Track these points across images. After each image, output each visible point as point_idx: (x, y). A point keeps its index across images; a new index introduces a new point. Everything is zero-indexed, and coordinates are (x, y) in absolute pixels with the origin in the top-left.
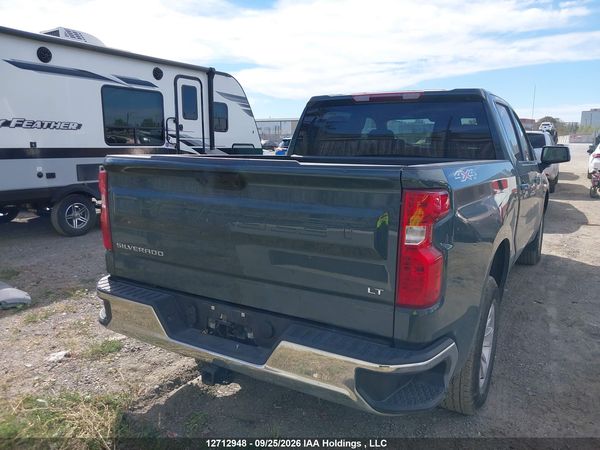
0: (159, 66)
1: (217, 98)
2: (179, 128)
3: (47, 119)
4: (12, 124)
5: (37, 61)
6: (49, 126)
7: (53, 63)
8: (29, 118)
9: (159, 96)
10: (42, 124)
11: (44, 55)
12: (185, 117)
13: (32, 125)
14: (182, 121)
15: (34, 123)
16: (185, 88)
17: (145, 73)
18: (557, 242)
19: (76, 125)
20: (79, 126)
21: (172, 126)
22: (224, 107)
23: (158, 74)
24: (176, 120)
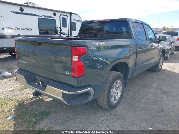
0: (55, 12)
1: (73, 21)
2: (61, 30)
3: (23, 27)
4: (13, 29)
5: (20, 11)
6: (23, 29)
7: (24, 12)
8: (18, 27)
9: (55, 21)
10: (21, 29)
11: (22, 10)
12: (63, 27)
13: (18, 29)
14: (62, 28)
15: (19, 28)
16: (63, 18)
17: (51, 14)
18: (171, 66)
19: (31, 29)
20: (32, 29)
21: (59, 29)
22: (75, 24)
23: (55, 14)
24: (60, 28)
